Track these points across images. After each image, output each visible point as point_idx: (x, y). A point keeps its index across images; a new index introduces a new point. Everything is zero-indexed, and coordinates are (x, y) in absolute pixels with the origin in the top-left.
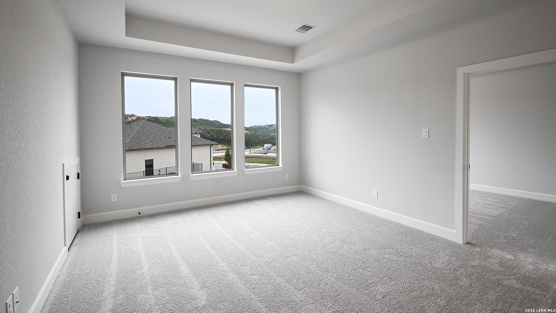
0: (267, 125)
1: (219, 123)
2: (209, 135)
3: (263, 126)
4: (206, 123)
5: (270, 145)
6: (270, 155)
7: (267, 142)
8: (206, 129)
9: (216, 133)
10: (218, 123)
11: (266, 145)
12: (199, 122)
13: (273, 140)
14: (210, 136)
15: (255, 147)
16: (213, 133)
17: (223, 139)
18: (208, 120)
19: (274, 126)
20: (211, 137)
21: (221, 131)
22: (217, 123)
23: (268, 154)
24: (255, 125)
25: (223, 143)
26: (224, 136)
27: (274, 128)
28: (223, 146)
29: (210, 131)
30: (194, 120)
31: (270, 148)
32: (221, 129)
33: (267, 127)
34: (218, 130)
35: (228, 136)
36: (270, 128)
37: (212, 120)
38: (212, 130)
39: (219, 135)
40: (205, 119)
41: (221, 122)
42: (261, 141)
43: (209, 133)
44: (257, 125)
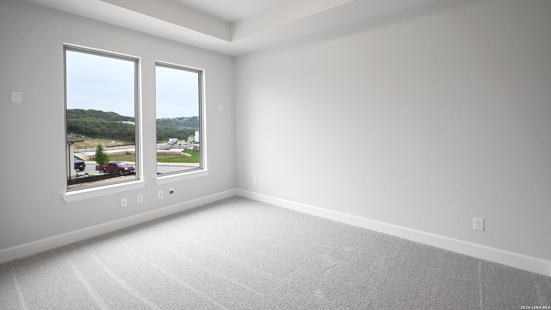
0: (177, 118)
1: (117, 115)
2: (98, 129)
3: (172, 119)
4: (98, 115)
5: (175, 140)
6: (172, 151)
7: (174, 137)
8: (94, 122)
9: (109, 127)
10: (115, 115)
11: (171, 140)
12: (89, 114)
13: (181, 134)
14: (100, 130)
15: (159, 142)
16: (104, 127)
17: (118, 134)
18: (101, 112)
19: (184, 119)
20: (100, 132)
21: (116, 124)
22: (113, 115)
23: (171, 150)
24: (163, 118)
25: (117, 138)
26: (119, 130)
27: (184, 121)
28: (117, 142)
29: (100, 125)
30: (81, 111)
31: (176, 143)
32: (115, 122)
33: (177, 120)
34: (112, 123)
35: (125, 130)
36: (180, 121)
37: (107, 111)
38: (103, 123)
39: (111, 129)
40: (97, 110)
41: (118, 114)
42: (168, 135)
43: (98, 127)
44: (165, 118)
